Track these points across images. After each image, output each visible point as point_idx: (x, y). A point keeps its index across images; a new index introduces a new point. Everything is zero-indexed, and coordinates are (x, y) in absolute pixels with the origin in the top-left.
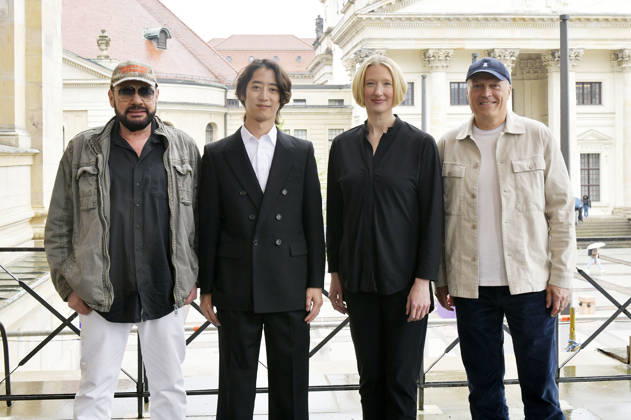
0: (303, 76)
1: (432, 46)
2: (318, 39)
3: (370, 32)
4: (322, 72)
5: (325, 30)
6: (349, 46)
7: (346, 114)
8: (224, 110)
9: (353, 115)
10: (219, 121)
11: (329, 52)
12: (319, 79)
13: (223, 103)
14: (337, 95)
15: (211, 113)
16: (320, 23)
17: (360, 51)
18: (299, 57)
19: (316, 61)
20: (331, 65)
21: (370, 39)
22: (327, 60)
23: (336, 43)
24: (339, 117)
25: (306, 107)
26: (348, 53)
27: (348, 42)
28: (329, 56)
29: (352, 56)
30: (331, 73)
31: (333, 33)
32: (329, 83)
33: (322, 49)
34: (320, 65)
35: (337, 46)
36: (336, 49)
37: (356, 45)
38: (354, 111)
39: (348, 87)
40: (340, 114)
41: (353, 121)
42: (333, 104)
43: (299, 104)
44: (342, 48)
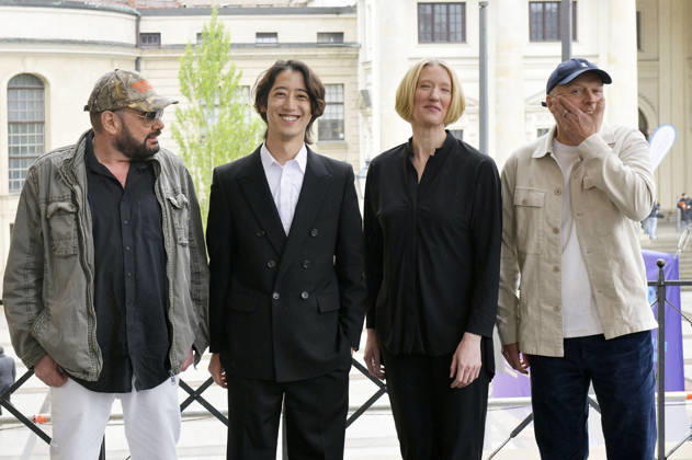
7: (348, 56)
8: (136, 53)
9: (361, 59)
13: (132, 40)
14: (332, 25)
15: (113, 59)
24: (338, 63)
25: (279, 46)
32: (317, 4)
38: (361, 53)
39: (351, 10)
40: (338, 57)
41: (361, 69)
42: (325, 40)
43: (266, 40)
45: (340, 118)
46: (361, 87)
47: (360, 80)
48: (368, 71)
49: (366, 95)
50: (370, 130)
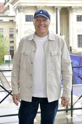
1: (38, 5)
2: (5, 2)
4: (7, 12)
6: (15, 5)
7: (14, 24)
9: (16, 24)
11: (8, 6)
12: (6, 14)
14: (11, 19)
17: (18, 6)
19: (4, 9)
20: (9, 10)
21: (21, 3)
24: (12, 25)
25: (3, 22)
26: (14, 7)
27: (14, 4)
28: (8, 7)
29: (16, 7)
30: (9, 12)
31: (10, 1)
32: (9, 15)
33: (6, 6)
34: (6, 10)
35: (11, 5)
36: (11, 6)
37: (16, 5)
39: (15, 16)
41: (16, 26)
42: (10, 21)
44: (13, 5)
45: (13, 34)
46: (16, 29)
47: (16, 27)
48: (17, 26)
49: (17, 30)
50: (18, 36)
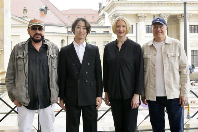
0: (94, 23)
1: (139, 13)
3: (118, 8)
4: (101, 22)
5: (102, 7)
7: (110, 36)
8: (67, 35)
9: (112, 37)
10: (65, 39)
11: (104, 15)
12: (100, 24)
13: (67, 33)
14: (107, 30)
15: (63, 36)
16: (100, 5)
17: (114, 14)
18: (93, 17)
19: (99, 18)
21: (118, 10)
22: (103, 17)
23: (106, 12)
24: (108, 37)
26: (110, 15)
27: (110, 11)
28: (103, 16)
29: (111, 16)
30: (104, 22)
31: (105, 8)
32: (104, 26)
33: (101, 14)
34: (101, 19)
35: (106, 13)
36: (107, 15)
37: (112, 13)
38: (112, 35)
39: (110, 27)
40: (108, 36)
42: (105, 33)
43: (93, 33)
44: (108, 13)
48: (114, 39)
